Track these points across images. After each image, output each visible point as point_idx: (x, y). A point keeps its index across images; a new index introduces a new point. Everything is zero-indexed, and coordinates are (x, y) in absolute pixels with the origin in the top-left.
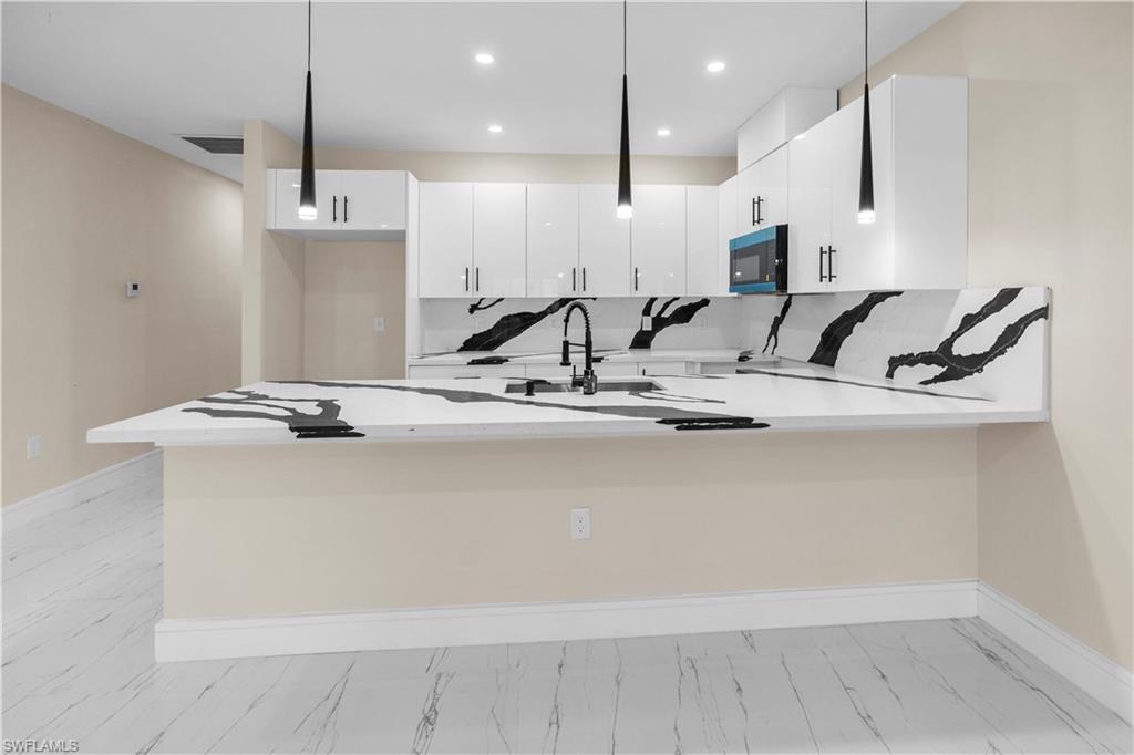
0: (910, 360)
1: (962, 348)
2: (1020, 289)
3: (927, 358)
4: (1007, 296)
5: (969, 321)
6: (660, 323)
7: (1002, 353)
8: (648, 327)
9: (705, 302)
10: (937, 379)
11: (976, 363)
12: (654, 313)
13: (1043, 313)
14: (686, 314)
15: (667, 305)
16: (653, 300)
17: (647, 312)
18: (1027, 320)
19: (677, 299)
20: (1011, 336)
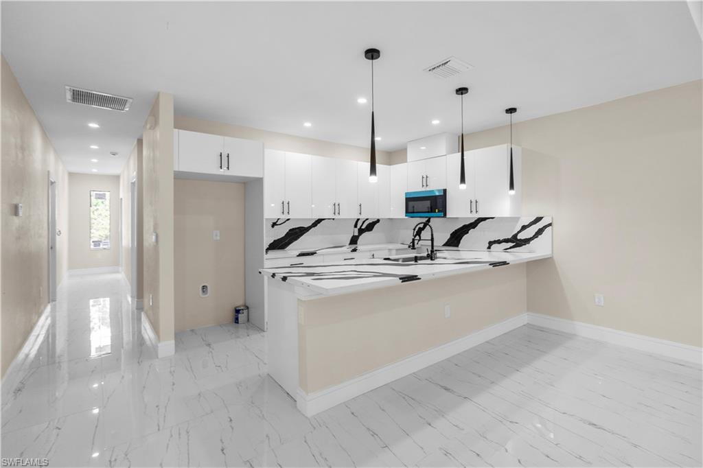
0: (499, 242)
1: (521, 236)
2: (542, 218)
3: (506, 241)
4: (538, 219)
5: (524, 228)
6: (361, 231)
7: (537, 237)
8: (356, 234)
9: (378, 221)
10: (511, 248)
11: (527, 241)
12: (359, 226)
13: (550, 225)
14: (371, 227)
15: (364, 222)
16: (358, 220)
17: (356, 226)
18: (545, 227)
19: (367, 219)
20: (540, 232)
